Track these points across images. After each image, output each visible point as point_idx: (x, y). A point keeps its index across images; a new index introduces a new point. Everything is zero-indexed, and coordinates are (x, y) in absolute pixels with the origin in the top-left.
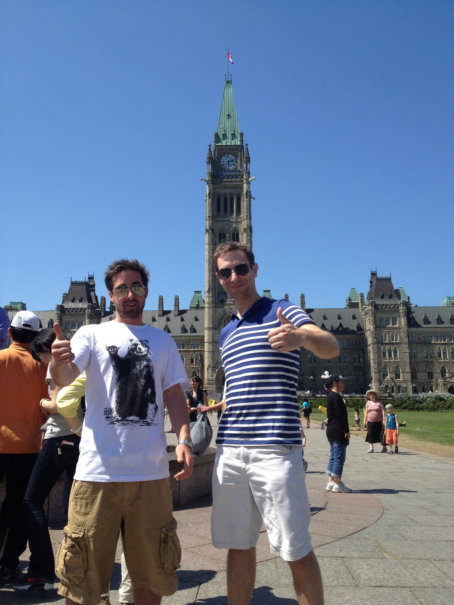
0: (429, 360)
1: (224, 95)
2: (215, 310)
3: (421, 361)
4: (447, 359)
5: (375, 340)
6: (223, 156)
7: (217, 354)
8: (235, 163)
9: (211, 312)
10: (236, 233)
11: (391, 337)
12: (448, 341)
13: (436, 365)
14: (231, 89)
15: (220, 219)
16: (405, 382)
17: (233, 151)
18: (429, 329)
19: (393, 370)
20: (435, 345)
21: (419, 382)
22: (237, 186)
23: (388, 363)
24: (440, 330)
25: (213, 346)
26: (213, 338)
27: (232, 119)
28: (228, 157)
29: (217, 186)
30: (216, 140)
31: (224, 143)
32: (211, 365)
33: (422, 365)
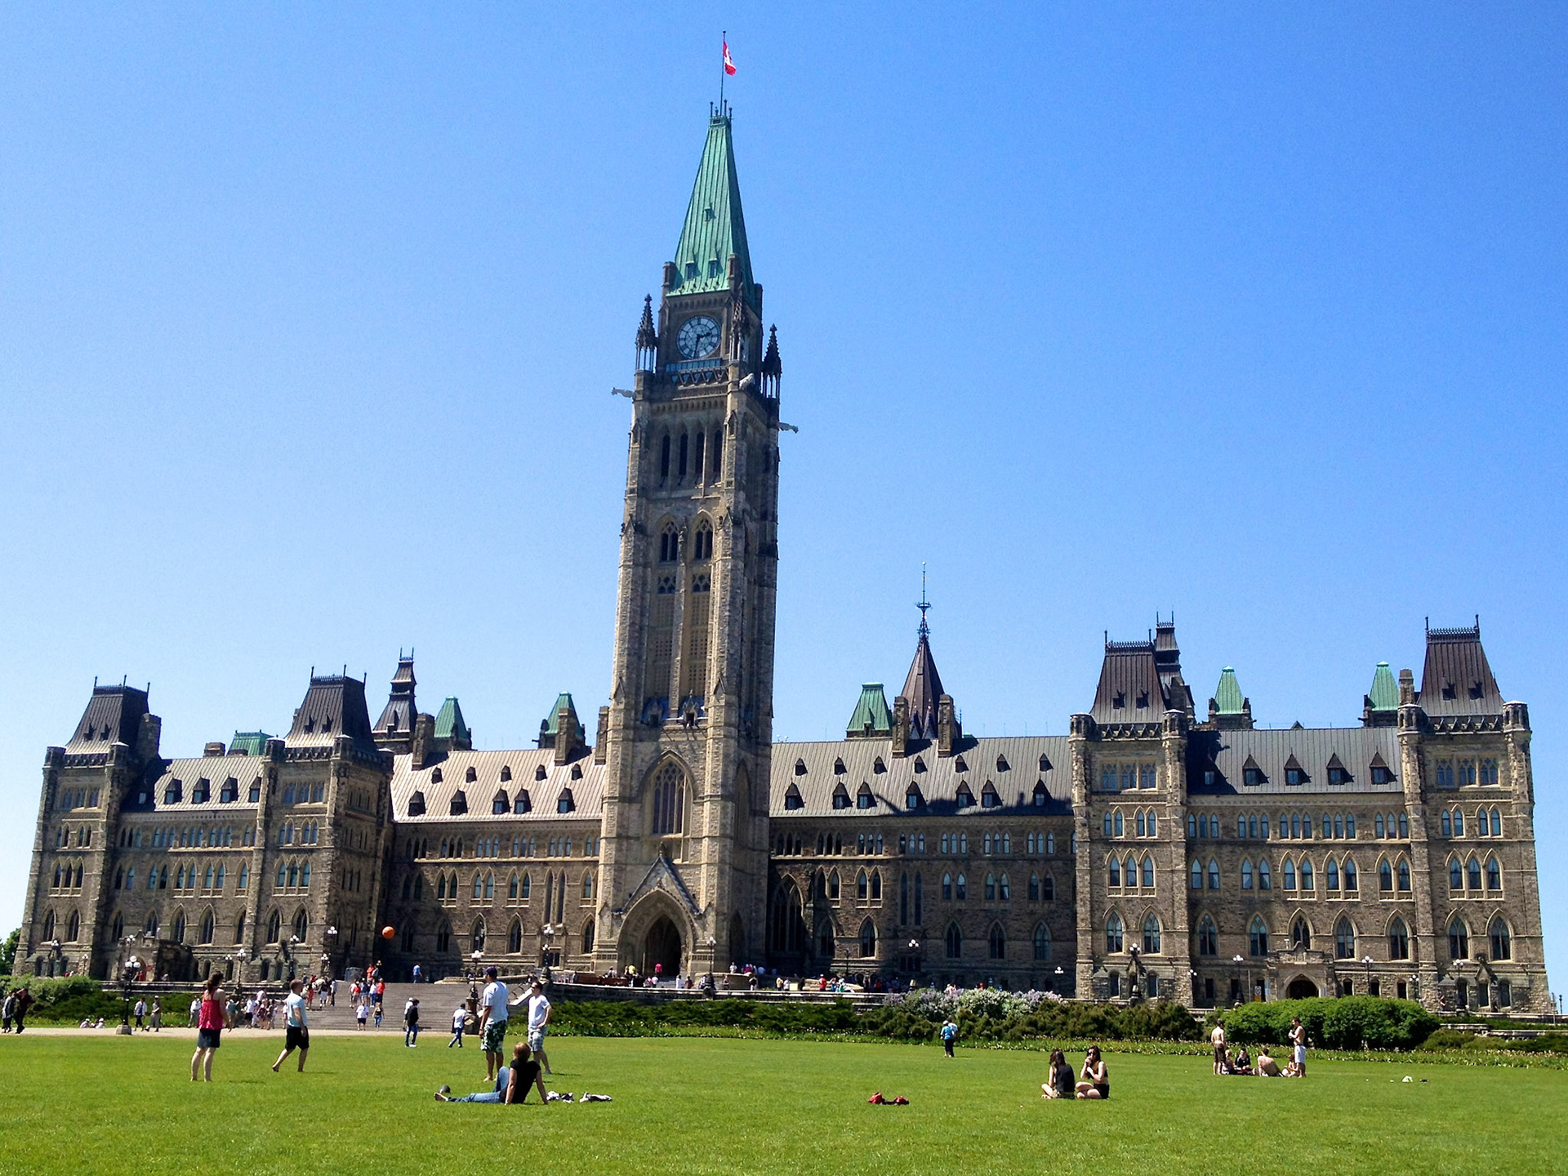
0: (1256, 897)
1: (702, 159)
2: (633, 746)
3: (1231, 899)
4: (1312, 895)
5: (1087, 834)
6: (684, 324)
7: (631, 871)
8: (715, 340)
9: (620, 754)
10: (704, 532)
11: (1134, 825)
12: (1317, 838)
13: (1279, 911)
14: (724, 140)
15: (664, 494)
16: (1172, 961)
17: (710, 309)
18: (1255, 798)
19: (1136, 925)
20: (1275, 850)
21: (1218, 965)
22: (713, 402)
23: (1122, 903)
24: (1291, 804)
25: (619, 850)
26: (620, 825)
27: (716, 221)
28: (699, 324)
29: (661, 405)
30: (667, 283)
31: (688, 288)
32: (610, 904)
33: (1233, 912)
